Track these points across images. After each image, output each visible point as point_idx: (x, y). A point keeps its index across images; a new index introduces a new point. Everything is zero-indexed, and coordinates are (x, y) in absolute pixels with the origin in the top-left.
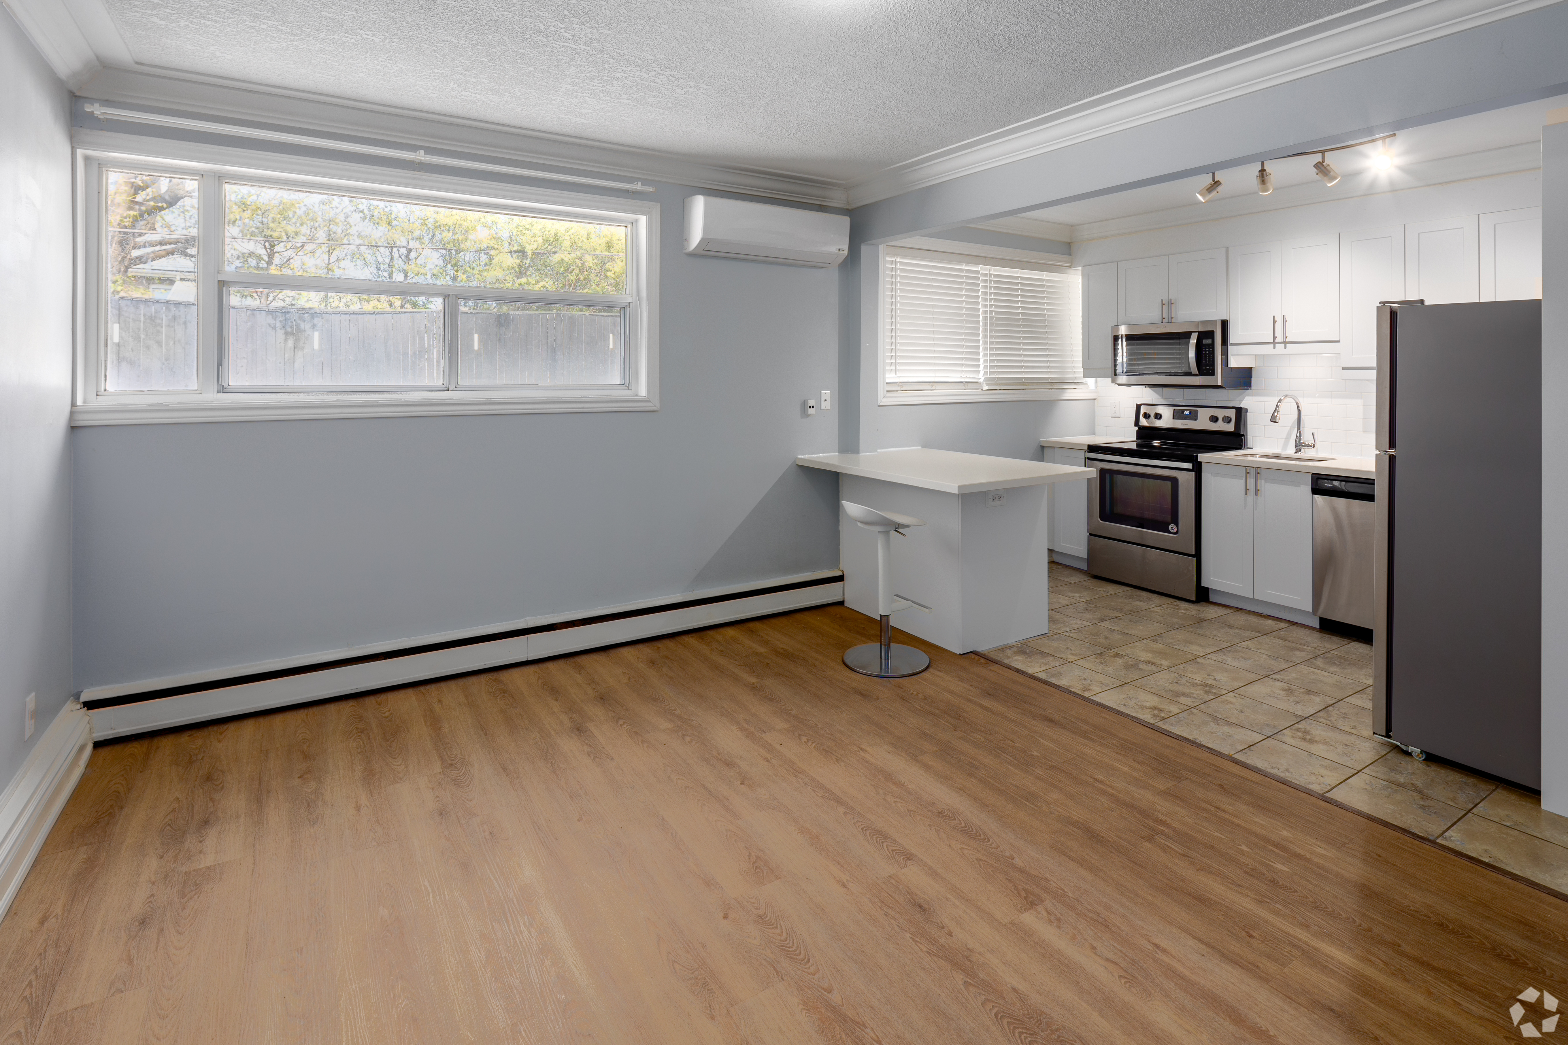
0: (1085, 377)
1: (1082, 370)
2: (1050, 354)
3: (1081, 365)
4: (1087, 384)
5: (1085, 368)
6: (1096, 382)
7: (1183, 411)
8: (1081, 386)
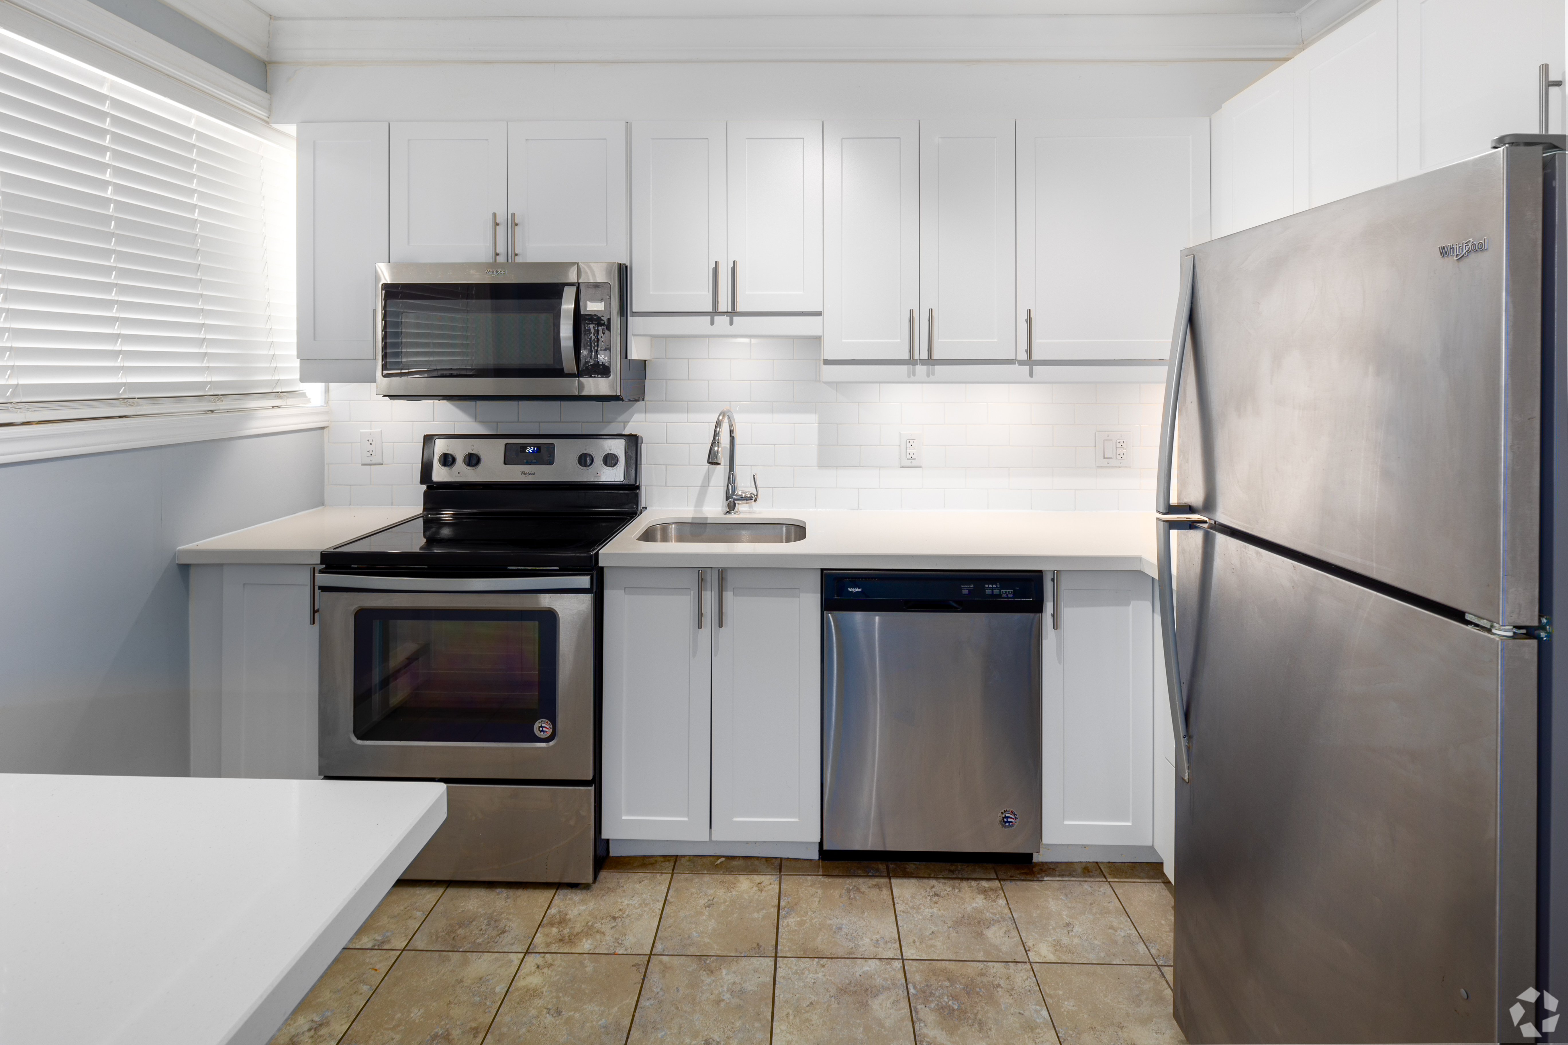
0: (303, 379)
1: (297, 363)
2: (207, 322)
3: (294, 352)
4: (303, 395)
5: (304, 360)
6: (327, 390)
7: (524, 447)
8: (290, 401)
